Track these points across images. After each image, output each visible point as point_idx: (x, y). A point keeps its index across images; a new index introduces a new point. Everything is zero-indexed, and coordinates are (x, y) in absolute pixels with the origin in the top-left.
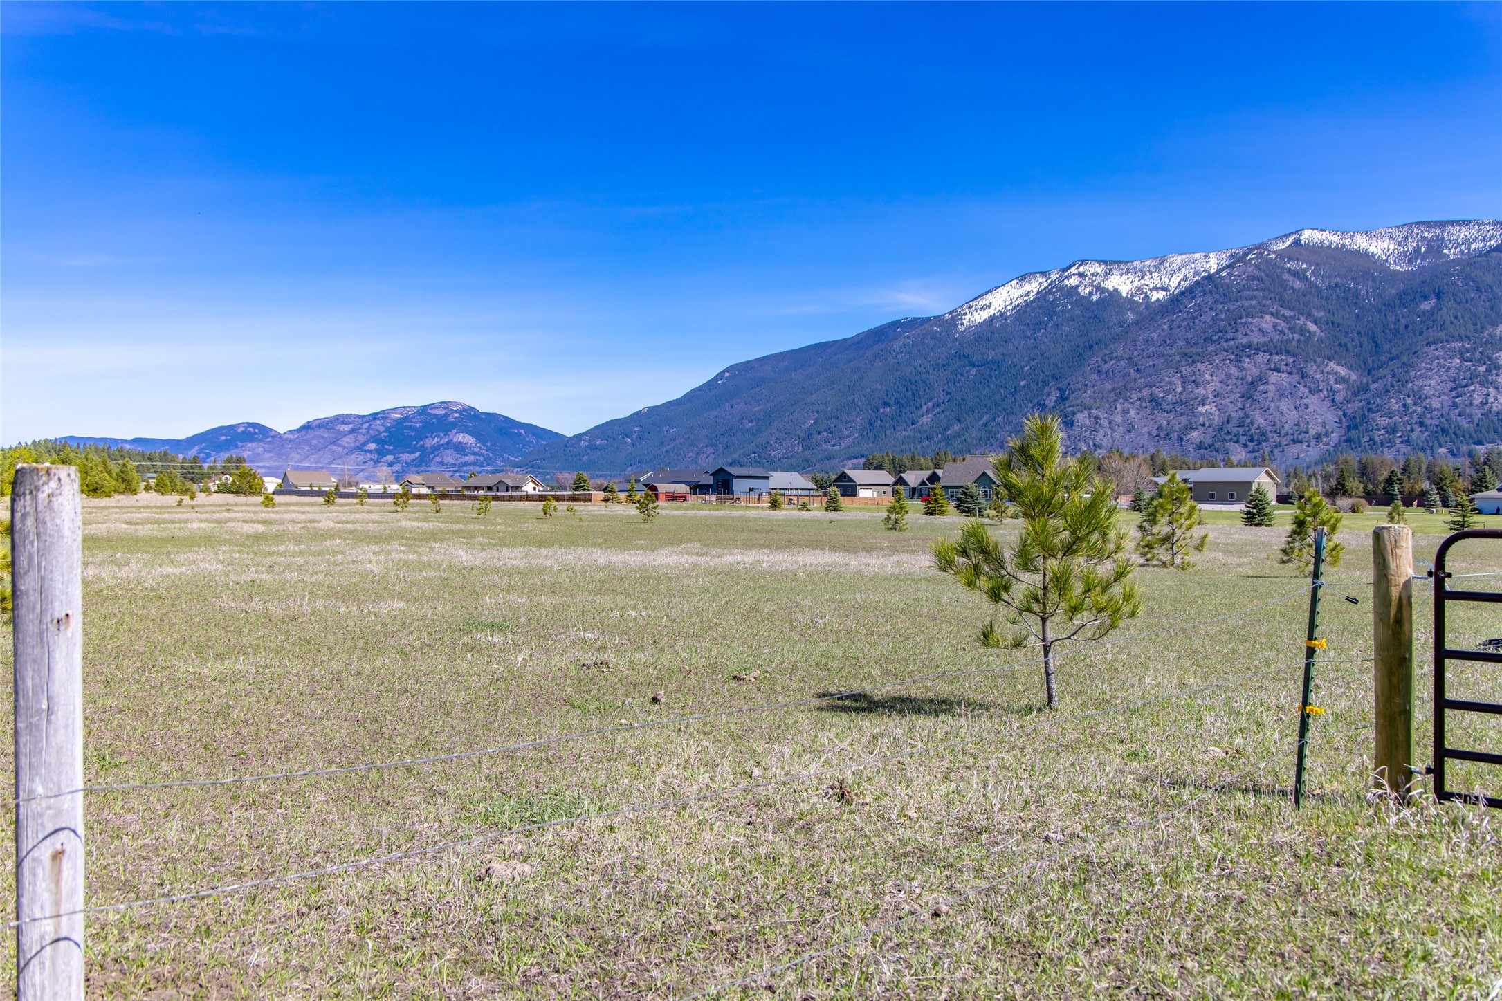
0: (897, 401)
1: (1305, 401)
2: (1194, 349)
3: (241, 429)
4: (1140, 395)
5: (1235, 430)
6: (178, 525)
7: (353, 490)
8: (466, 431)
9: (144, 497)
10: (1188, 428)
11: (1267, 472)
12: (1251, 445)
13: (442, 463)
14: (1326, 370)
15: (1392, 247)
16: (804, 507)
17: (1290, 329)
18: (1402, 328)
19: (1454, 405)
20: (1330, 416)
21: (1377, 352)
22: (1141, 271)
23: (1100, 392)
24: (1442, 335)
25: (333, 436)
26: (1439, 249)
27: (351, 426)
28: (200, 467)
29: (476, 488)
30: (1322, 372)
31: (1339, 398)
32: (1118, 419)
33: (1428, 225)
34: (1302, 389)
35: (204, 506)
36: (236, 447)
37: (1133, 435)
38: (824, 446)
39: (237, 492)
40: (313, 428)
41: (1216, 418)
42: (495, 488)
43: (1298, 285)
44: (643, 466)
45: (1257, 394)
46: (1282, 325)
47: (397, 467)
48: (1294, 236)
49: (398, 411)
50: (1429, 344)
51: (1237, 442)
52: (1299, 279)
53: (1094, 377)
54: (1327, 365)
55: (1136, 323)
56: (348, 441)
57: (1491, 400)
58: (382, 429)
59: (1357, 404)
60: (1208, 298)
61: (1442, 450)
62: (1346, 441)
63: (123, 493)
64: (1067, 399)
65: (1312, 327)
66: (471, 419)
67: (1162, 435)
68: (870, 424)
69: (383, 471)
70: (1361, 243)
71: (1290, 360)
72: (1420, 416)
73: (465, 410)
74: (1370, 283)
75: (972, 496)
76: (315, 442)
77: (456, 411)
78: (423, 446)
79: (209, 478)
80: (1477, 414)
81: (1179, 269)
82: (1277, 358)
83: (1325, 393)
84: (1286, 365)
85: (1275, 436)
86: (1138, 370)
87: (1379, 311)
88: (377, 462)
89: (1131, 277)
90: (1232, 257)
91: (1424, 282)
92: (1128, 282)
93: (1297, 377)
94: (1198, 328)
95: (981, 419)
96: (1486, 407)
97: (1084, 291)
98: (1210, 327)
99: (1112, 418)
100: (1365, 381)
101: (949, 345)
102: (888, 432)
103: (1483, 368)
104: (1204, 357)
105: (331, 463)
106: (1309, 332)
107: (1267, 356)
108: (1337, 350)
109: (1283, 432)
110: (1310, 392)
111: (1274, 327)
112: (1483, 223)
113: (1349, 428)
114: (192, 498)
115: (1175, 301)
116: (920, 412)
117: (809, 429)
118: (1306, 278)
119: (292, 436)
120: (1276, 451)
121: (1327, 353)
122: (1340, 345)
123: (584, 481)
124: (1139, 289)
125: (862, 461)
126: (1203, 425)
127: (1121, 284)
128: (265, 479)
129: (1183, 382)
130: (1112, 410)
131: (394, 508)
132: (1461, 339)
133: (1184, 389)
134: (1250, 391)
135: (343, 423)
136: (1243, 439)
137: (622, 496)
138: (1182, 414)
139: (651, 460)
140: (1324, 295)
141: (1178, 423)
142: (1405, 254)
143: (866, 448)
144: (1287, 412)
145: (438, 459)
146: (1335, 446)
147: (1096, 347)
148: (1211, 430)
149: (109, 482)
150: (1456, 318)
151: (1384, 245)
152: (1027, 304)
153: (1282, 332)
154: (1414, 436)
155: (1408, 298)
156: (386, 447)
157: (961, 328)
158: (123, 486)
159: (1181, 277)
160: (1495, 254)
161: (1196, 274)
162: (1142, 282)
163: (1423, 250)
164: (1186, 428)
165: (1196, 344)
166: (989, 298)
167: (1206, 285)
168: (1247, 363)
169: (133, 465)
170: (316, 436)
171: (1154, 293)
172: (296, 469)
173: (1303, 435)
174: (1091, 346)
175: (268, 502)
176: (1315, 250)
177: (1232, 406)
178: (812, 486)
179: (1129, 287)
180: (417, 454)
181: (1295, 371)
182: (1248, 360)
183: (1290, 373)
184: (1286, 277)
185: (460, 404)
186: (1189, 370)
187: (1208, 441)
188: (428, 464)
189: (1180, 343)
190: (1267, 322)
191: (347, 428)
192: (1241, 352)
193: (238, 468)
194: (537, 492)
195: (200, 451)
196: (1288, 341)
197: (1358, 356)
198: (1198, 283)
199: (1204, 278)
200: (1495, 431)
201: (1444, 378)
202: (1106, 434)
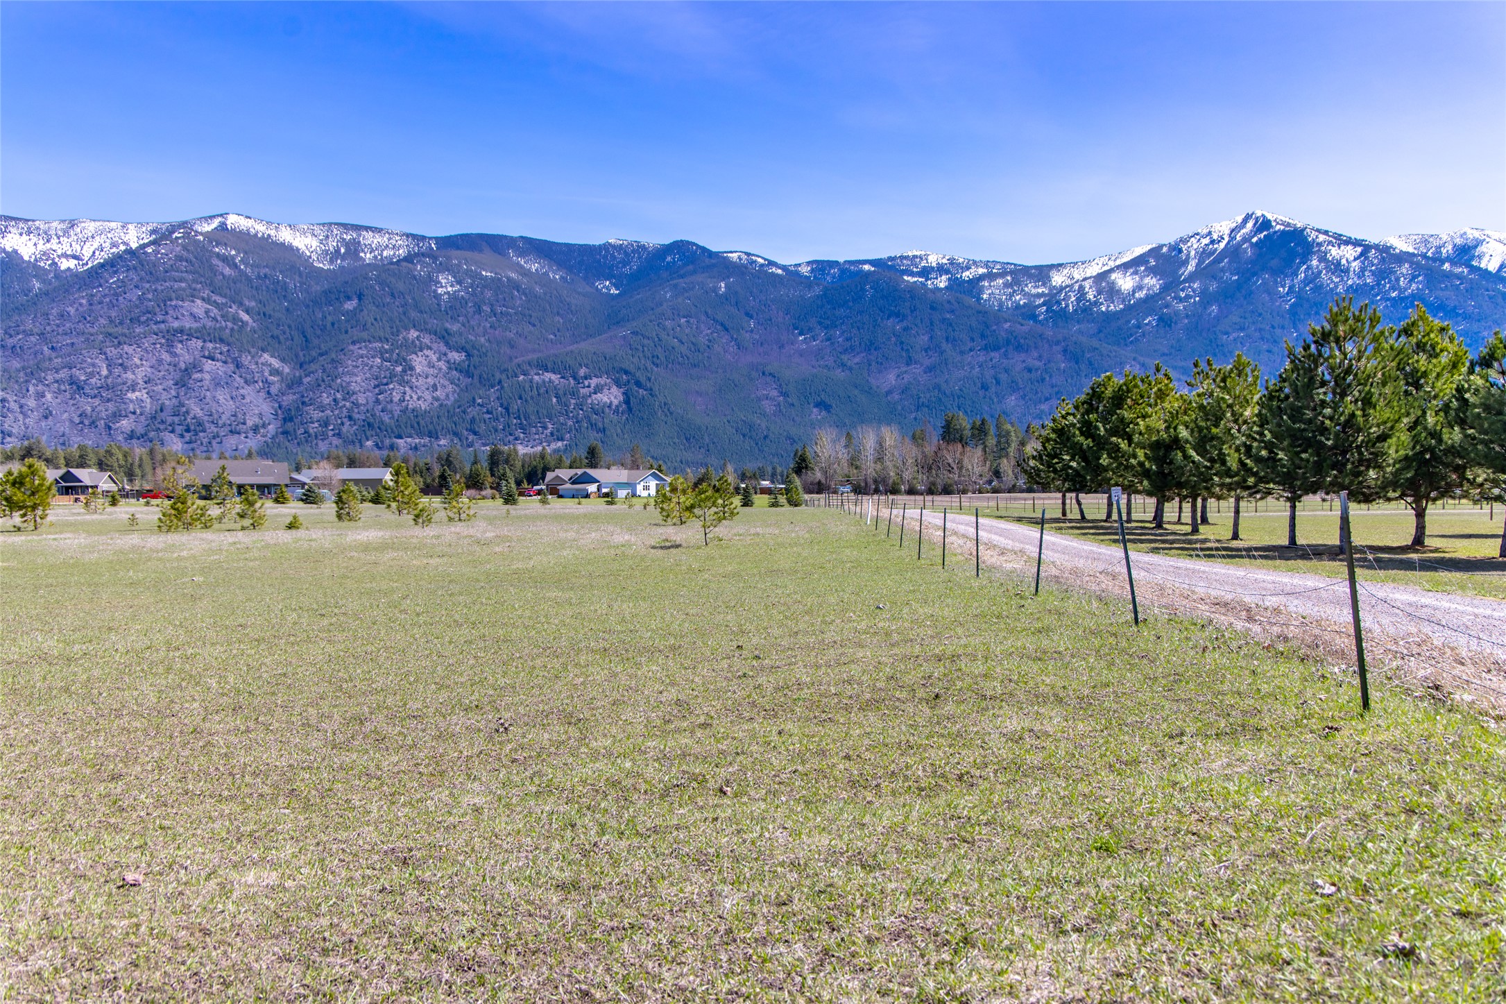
1: (242, 391)
2: (119, 330)
4: (58, 377)
5: (169, 420)
10: (117, 416)
12: (188, 436)
14: (260, 361)
15: (314, 244)
17: (222, 316)
19: (377, 401)
20: (266, 408)
21: (307, 347)
24: (365, 335)
26: (356, 253)
31: (274, 390)
32: (32, 403)
33: (346, 227)
34: (238, 379)
41: (148, 406)
43: (227, 271)
45: (191, 382)
46: (215, 312)
48: (220, 219)
50: (354, 343)
51: (173, 431)
52: (228, 265)
54: (261, 356)
55: (46, 293)
57: (407, 398)
59: (291, 397)
60: (132, 274)
61: (369, 443)
62: (283, 433)
65: (246, 317)
67: (87, 422)
70: (285, 235)
71: (225, 349)
72: (349, 410)
74: (297, 278)
80: (397, 410)
81: (93, 237)
82: (210, 345)
83: (261, 384)
84: (221, 353)
85: (213, 427)
86: (53, 348)
87: (307, 306)
89: (34, 239)
90: (153, 232)
91: (347, 283)
92: (31, 244)
93: (232, 367)
94: (122, 306)
96: (403, 404)
98: (137, 307)
99: (23, 401)
100: (297, 374)
103: (399, 369)
104: (135, 340)
106: (242, 321)
107: (200, 343)
108: (271, 342)
109: (220, 422)
110: (246, 382)
111: (206, 313)
112: (392, 233)
113: (285, 420)
115: (95, 275)
118: (236, 266)
120: (214, 442)
121: (260, 344)
122: (272, 336)
124: (45, 253)
126: (134, 413)
127: (21, 244)
129: (109, 366)
130: (24, 392)
132: (380, 340)
133: (110, 372)
134: (184, 379)
136: (179, 429)
138: (109, 400)
140: (255, 285)
141: (105, 410)
142: (326, 252)
144: (224, 402)
146: (273, 438)
148: (142, 418)
150: (376, 319)
151: (307, 241)
153: (215, 319)
154: (345, 429)
155: (333, 297)
159: (96, 245)
160: (404, 264)
161: (114, 245)
162: (48, 246)
163: (343, 250)
164: (114, 415)
167: (129, 258)
168: (179, 348)
171: (64, 260)
173: (241, 426)
176: (242, 237)
177: (165, 393)
179: (33, 249)
181: (230, 360)
182: (180, 346)
183: (225, 362)
184: (215, 261)
186: (115, 352)
187: (140, 430)
190: (199, 307)
192: (173, 337)
196: (221, 329)
197: (290, 349)
198: (117, 255)
199: (125, 252)
200: (412, 427)
201: (368, 375)
202: (16, 420)
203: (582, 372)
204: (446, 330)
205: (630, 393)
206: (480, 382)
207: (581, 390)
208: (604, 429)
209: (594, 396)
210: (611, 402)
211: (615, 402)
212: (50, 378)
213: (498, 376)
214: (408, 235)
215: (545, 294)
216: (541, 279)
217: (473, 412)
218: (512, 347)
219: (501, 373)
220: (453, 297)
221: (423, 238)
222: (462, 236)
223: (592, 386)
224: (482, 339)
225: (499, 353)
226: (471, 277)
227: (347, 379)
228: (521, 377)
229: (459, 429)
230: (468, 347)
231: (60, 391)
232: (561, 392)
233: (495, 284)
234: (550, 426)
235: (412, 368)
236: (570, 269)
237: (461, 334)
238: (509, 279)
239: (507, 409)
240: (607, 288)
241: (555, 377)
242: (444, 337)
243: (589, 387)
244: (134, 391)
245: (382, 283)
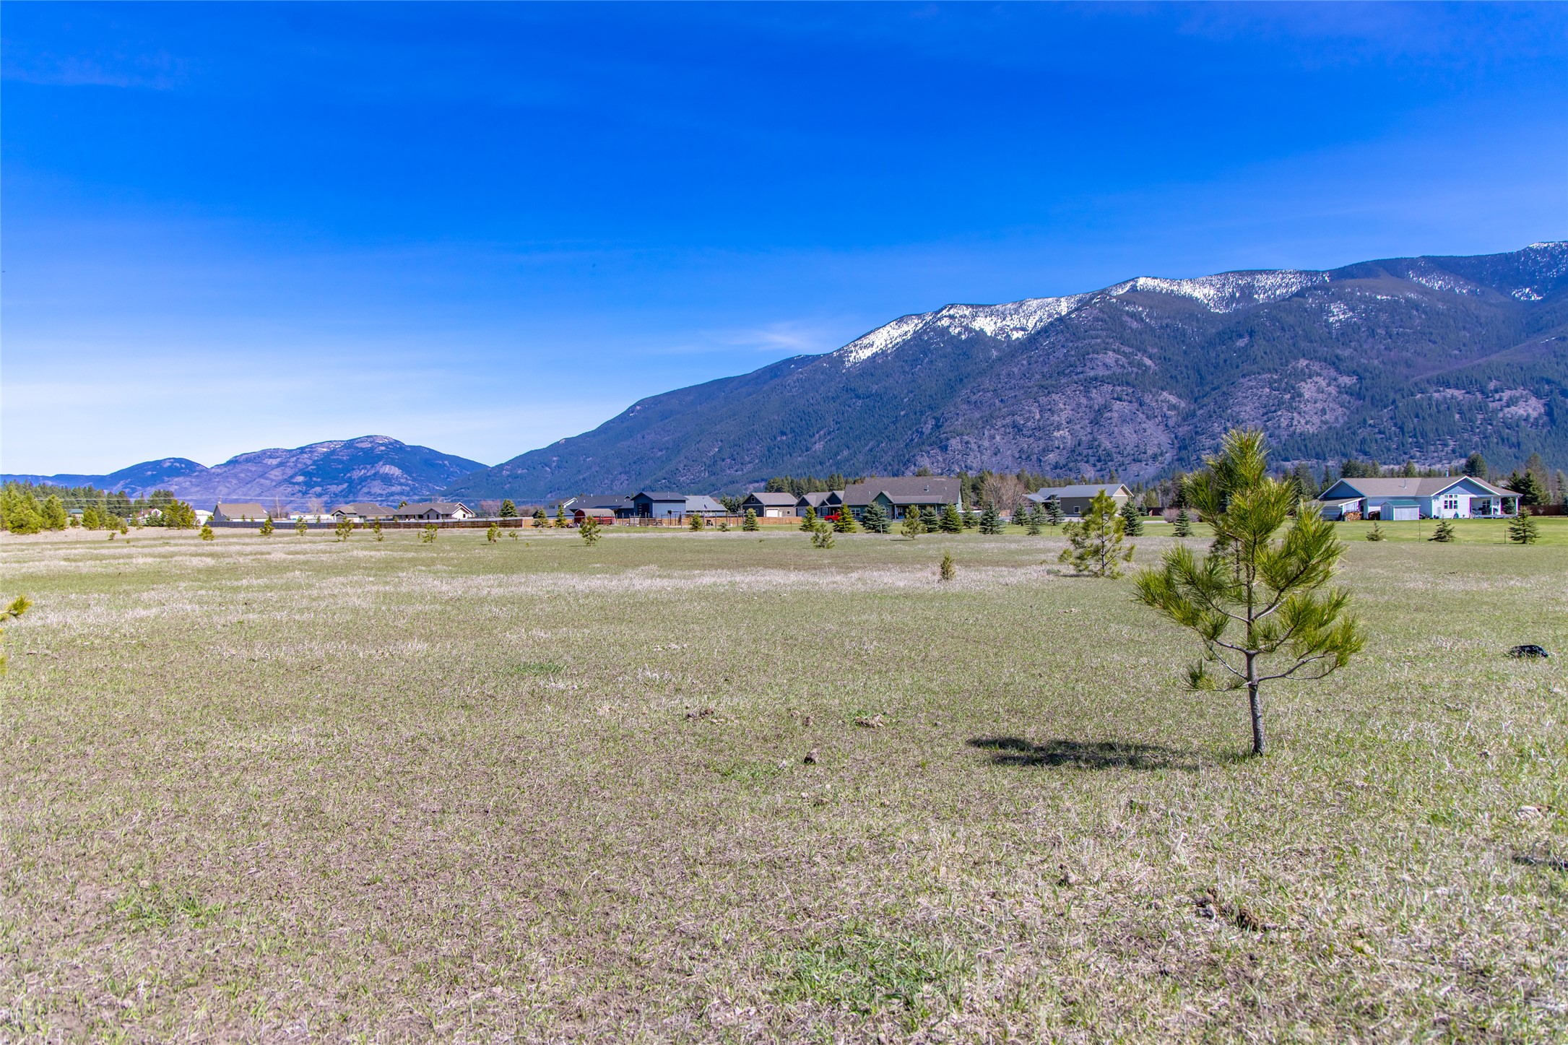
0: (792, 431)
1: (1143, 425)
2: (1049, 382)
3: (168, 464)
4: (1005, 422)
5: (1085, 452)
6: (122, 561)
7: (284, 520)
8: (392, 463)
9: (71, 533)
10: (1046, 451)
11: (1123, 488)
12: (1099, 465)
13: (369, 493)
14: (1160, 399)
15: (1212, 292)
16: (723, 528)
17: (1129, 363)
18: (1221, 363)
19: (1265, 428)
20: (1164, 439)
21: (1201, 383)
22: (1003, 313)
23: (970, 420)
24: (1254, 368)
25: (261, 469)
26: (1250, 295)
27: (278, 460)
28: (127, 502)
29: (407, 516)
30: (1157, 401)
31: (1171, 423)
32: (986, 444)
33: (1241, 273)
34: (1141, 415)
35: (139, 540)
36: (163, 482)
37: (998, 457)
38: (728, 472)
39: (169, 526)
40: (240, 463)
41: (1069, 442)
42: (426, 516)
44: (562, 492)
45: (1103, 420)
46: (1123, 360)
47: (325, 498)
48: (1131, 283)
49: (326, 444)
50: (1244, 376)
51: (1087, 462)
52: (1136, 320)
53: (965, 407)
54: (1161, 394)
55: (1000, 359)
56: (276, 474)
57: (1295, 423)
58: (309, 462)
59: (1186, 428)
60: (1060, 337)
62: (1178, 460)
63: (49, 529)
64: (941, 426)
65: (1148, 362)
66: (396, 452)
67: (1024, 457)
68: (769, 451)
69: (314, 503)
70: (1187, 289)
71: (1131, 391)
73: (391, 444)
74: (1194, 324)
75: (876, 515)
76: (243, 475)
77: (382, 445)
78: (350, 478)
79: (137, 512)
80: (1284, 437)
81: (1035, 312)
82: (1119, 388)
83: (1160, 418)
84: (1127, 395)
85: (1119, 457)
86: (1002, 401)
87: (1203, 348)
88: (305, 493)
89: (995, 319)
90: (1079, 301)
91: (1239, 323)
92: (992, 323)
93: (1136, 405)
94: (1052, 363)
95: (867, 445)
96: (1291, 429)
97: (954, 331)
98: (1063, 362)
99: (980, 443)
100: (1192, 408)
101: (838, 380)
102: (785, 458)
103: (1288, 396)
104: (1058, 389)
105: (260, 495)
106: (1146, 366)
107: (1110, 387)
108: (1169, 381)
109: (1125, 453)
110: (1147, 418)
111: (1116, 362)
112: (1286, 273)
113: (1180, 448)
114: (124, 532)
115: (1033, 340)
116: (813, 440)
117: (714, 456)
118: (1142, 320)
119: (219, 471)
120: (1120, 470)
121: (1160, 384)
122: (1171, 377)
123: (512, 508)
124: (1002, 329)
125: (763, 484)
126: (1058, 448)
127: (986, 325)
128: (198, 512)
129: (1041, 411)
130: (981, 436)
131: (336, 538)
132: (1269, 371)
133: (1041, 416)
134: (1098, 417)
135: (270, 457)
136: (1092, 460)
137: (552, 521)
138: (1040, 439)
139: (570, 487)
140: (1157, 334)
141: (1037, 446)
142: (1222, 299)
143: (765, 473)
144: (1129, 436)
145: (365, 490)
146: (1169, 464)
147: (965, 380)
148: (1065, 452)
149: (36, 519)
150: (1265, 353)
151: (1206, 291)
152: (905, 343)
153: (1123, 366)
155: (1226, 337)
156: (314, 479)
157: (847, 365)
158: (49, 522)
159: (1037, 318)
160: (1296, 299)
161: (1050, 316)
162: (1004, 323)
163: (1237, 295)
164: (1044, 450)
165: (1050, 377)
166: (872, 337)
167: (1059, 324)
168: (1094, 393)
169: (58, 500)
170: (243, 470)
171: (1014, 332)
172: (225, 501)
173: (1142, 455)
174: (961, 380)
175: (207, 535)
176: (1149, 294)
177: (1082, 431)
178: (722, 507)
179: (993, 327)
180: (345, 486)
181: (1134, 400)
182: (1095, 391)
183: (1130, 402)
184: (1125, 318)
185: (386, 438)
186: (1045, 400)
187: (1063, 462)
188: (355, 494)
189: (1037, 376)
190: (1110, 357)
191: (275, 462)
192: (1089, 384)
193: (169, 502)
194: (466, 519)
195: (126, 486)
196: (1128, 374)
197: (1186, 386)
198: (1051, 324)
199: (1057, 320)
200: (1299, 450)
201: (1256, 404)
202: (975, 457)
203: (1492, 385)
204: (1337, 357)
205: (1553, 404)
206: (1373, 404)
207: (1491, 405)
208: (1519, 444)
209: (1506, 410)
210: (1528, 416)
211: (1534, 414)
212: (999, 424)
213: (1392, 395)
214: (1301, 273)
215: (1449, 310)
216: (1444, 295)
217: (1363, 433)
218: (1409, 366)
219: (1396, 393)
220: (1346, 324)
221: (1317, 273)
222: (1356, 265)
223: (1505, 399)
224: (1376, 362)
225: (1393, 373)
226: (1365, 303)
227: (1236, 409)
228: (1419, 396)
229: (1348, 450)
230: (1360, 371)
231: (1006, 434)
232: (1465, 408)
233: (1392, 307)
234: (1451, 443)
235: (1300, 395)
236: (1481, 281)
237: (1352, 359)
238: (1407, 300)
239: (1401, 428)
240: (1528, 296)
241: (1458, 394)
242: (1335, 363)
243: (1500, 400)
244: (1059, 430)
245: (1273, 319)
